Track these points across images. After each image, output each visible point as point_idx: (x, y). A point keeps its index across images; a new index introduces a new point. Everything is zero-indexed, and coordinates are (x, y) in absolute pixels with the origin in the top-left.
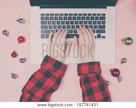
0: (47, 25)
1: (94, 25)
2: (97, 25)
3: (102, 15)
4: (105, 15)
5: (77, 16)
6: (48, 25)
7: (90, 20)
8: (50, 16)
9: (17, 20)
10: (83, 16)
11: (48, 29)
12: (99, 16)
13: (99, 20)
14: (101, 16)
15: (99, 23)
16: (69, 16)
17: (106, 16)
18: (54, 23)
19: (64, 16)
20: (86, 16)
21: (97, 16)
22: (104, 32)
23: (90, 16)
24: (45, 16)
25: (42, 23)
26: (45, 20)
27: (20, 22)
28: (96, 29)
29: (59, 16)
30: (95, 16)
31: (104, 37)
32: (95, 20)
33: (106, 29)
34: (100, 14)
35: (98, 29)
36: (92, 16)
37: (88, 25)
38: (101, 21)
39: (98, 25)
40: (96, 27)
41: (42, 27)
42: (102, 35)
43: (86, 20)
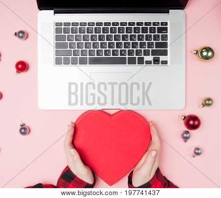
0: (67, 41)
1: (147, 42)
2: (152, 41)
3: (162, 24)
4: (166, 24)
5: (117, 27)
6: (69, 42)
7: (141, 34)
8: (71, 27)
9: (16, 34)
10: (128, 26)
11: (69, 49)
12: (156, 27)
13: (156, 34)
14: (160, 26)
15: (156, 38)
16: (103, 26)
17: (169, 26)
18: (78, 38)
19: (95, 26)
20: (133, 27)
21: (152, 26)
22: (165, 53)
23: (141, 27)
24: (63, 27)
25: (57, 38)
26: (63, 34)
27: (19, 37)
28: (151, 49)
29: (87, 26)
30: (149, 27)
31: (165, 62)
32: (149, 34)
33: (169, 49)
34: (158, 23)
35: (154, 49)
36: (144, 26)
37: (137, 41)
38: (160, 34)
39: (154, 42)
40: (150, 45)
41: (57, 46)
42: (162, 58)
43: (133, 34)
